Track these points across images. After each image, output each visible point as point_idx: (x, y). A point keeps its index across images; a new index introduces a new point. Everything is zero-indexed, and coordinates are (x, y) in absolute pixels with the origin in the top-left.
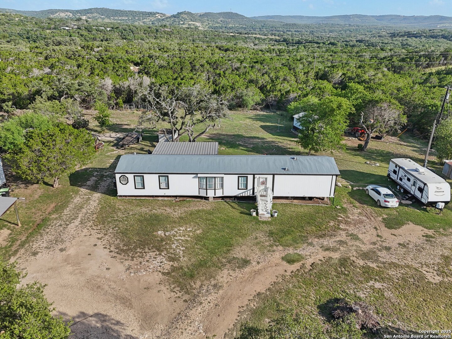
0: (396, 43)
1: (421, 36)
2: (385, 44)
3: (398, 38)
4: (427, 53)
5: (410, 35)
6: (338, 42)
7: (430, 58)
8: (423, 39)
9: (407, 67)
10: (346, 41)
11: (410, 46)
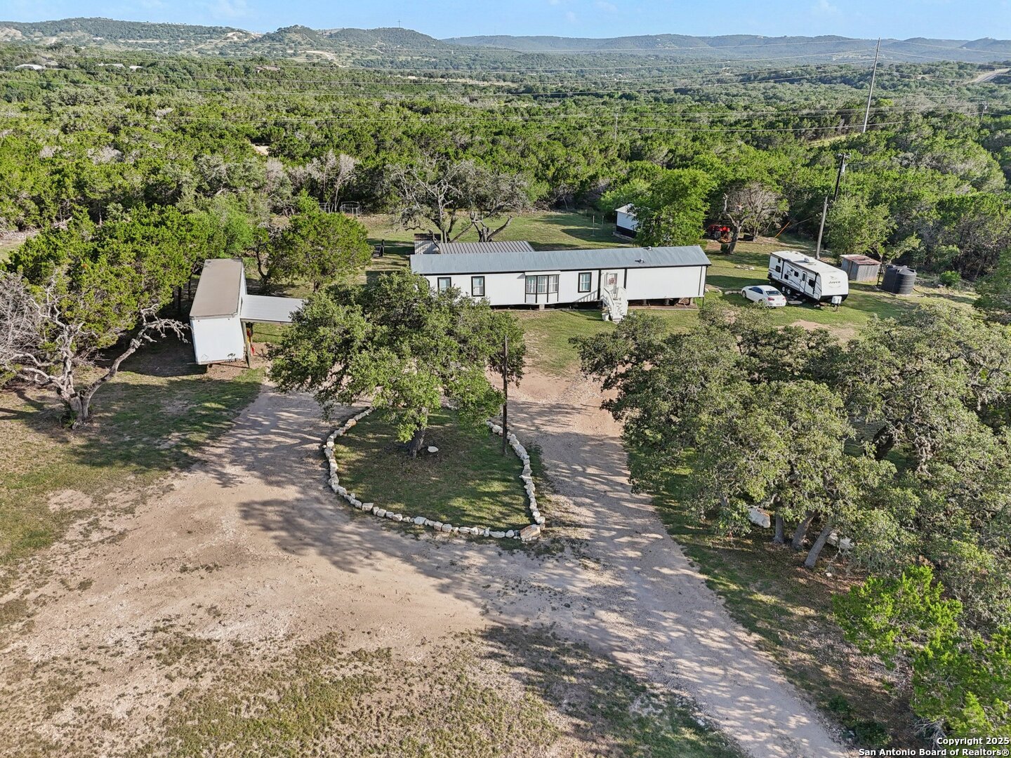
0: (753, 93)
1: (800, 80)
2: (734, 96)
3: (756, 84)
4: (813, 111)
5: (779, 77)
6: (639, 92)
7: (819, 121)
8: (806, 85)
9: (780, 139)
10: (654, 91)
11: (781, 101)
